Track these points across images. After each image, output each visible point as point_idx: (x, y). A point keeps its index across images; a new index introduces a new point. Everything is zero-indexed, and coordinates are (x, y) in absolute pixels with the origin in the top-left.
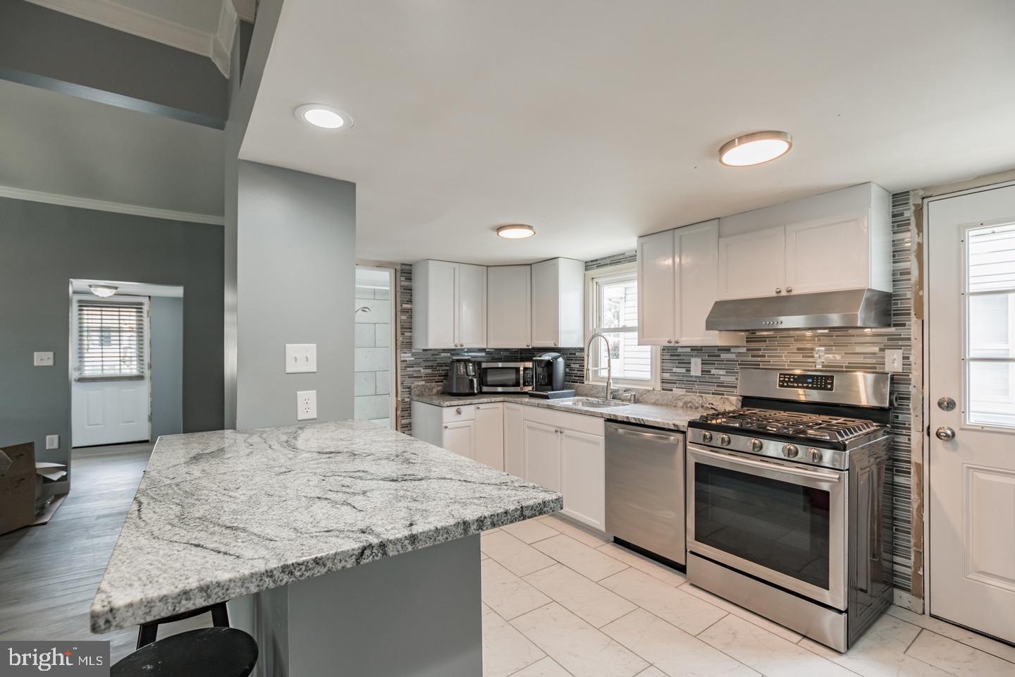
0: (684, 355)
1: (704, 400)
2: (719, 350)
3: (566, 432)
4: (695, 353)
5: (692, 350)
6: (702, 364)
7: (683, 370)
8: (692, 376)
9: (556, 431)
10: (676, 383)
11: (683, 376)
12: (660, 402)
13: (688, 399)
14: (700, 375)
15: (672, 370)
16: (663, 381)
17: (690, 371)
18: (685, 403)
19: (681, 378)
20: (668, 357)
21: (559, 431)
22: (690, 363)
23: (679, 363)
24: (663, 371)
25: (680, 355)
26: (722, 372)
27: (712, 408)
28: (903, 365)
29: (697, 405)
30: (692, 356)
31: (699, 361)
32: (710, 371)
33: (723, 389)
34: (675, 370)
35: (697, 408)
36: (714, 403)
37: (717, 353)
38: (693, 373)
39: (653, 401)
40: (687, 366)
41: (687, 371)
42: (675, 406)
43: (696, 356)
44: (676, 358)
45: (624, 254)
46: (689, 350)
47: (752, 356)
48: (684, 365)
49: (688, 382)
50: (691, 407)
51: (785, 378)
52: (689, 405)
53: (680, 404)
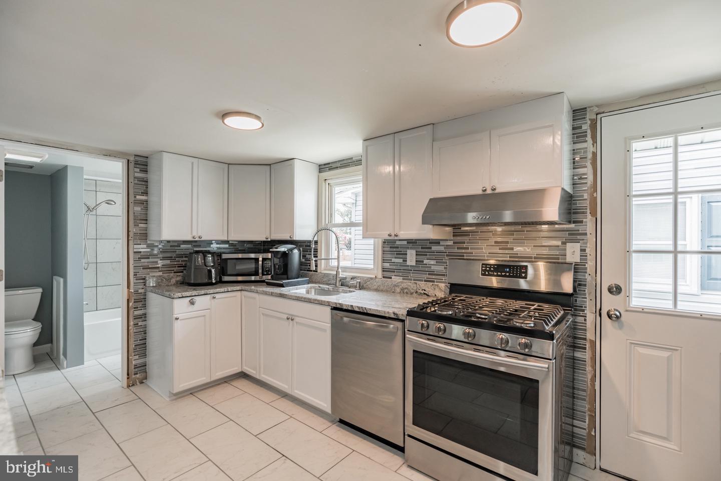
0: (401, 248)
1: (418, 286)
2: (430, 243)
3: (297, 319)
4: (411, 246)
5: (408, 243)
6: (416, 255)
7: (401, 261)
8: (408, 266)
9: (288, 319)
10: (394, 272)
11: (400, 266)
12: (382, 288)
13: (404, 285)
14: (414, 264)
15: (391, 260)
16: (384, 270)
17: (406, 261)
18: (403, 289)
19: (399, 267)
20: (388, 249)
21: (290, 319)
22: (406, 254)
23: (397, 254)
24: (384, 261)
25: (398, 248)
26: (432, 262)
27: (424, 294)
28: (581, 256)
29: (412, 291)
30: (408, 248)
31: (414, 252)
32: (423, 262)
33: (434, 277)
34: (394, 260)
35: (412, 294)
36: (427, 289)
37: (428, 245)
38: (408, 263)
39: (375, 287)
40: (404, 256)
41: (403, 261)
42: (393, 292)
43: (411, 248)
44: (395, 250)
45: (352, 158)
46: (405, 243)
47: (458, 248)
48: (401, 256)
49: (404, 271)
50: (407, 293)
51: (486, 267)
52: (405, 291)
53: (398, 290)
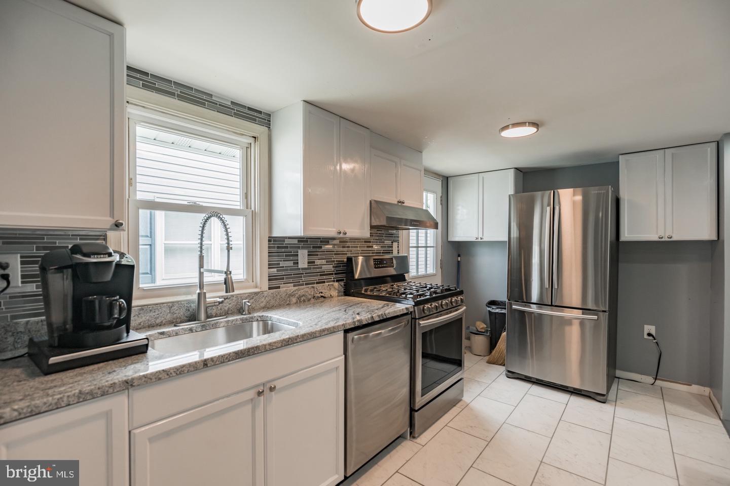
0: (291, 247)
1: (316, 290)
2: (321, 242)
4: (302, 245)
5: (299, 241)
6: (309, 255)
7: (291, 264)
8: (299, 269)
9: (260, 394)
10: (283, 279)
11: (291, 270)
12: (272, 302)
13: (301, 292)
14: (306, 267)
15: (279, 264)
16: (271, 278)
17: (298, 263)
18: (299, 298)
19: (289, 272)
20: (275, 250)
22: (297, 255)
23: (286, 256)
24: (270, 266)
25: (287, 247)
26: (324, 262)
27: (322, 296)
28: (398, 250)
29: (310, 297)
30: (299, 248)
31: (305, 252)
32: (314, 262)
33: (324, 277)
34: (282, 264)
35: (309, 300)
36: (323, 291)
37: (319, 244)
38: (301, 266)
39: (262, 305)
40: (295, 258)
41: (294, 263)
42: (288, 304)
43: (303, 248)
44: (283, 250)
46: (296, 241)
48: (291, 258)
49: (296, 277)
50: (304, 301)
51: (377, 262)
52: (302, 299)
53: (294, 300)
